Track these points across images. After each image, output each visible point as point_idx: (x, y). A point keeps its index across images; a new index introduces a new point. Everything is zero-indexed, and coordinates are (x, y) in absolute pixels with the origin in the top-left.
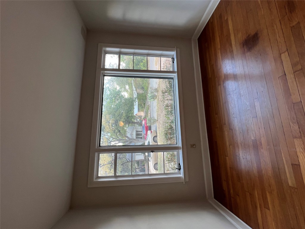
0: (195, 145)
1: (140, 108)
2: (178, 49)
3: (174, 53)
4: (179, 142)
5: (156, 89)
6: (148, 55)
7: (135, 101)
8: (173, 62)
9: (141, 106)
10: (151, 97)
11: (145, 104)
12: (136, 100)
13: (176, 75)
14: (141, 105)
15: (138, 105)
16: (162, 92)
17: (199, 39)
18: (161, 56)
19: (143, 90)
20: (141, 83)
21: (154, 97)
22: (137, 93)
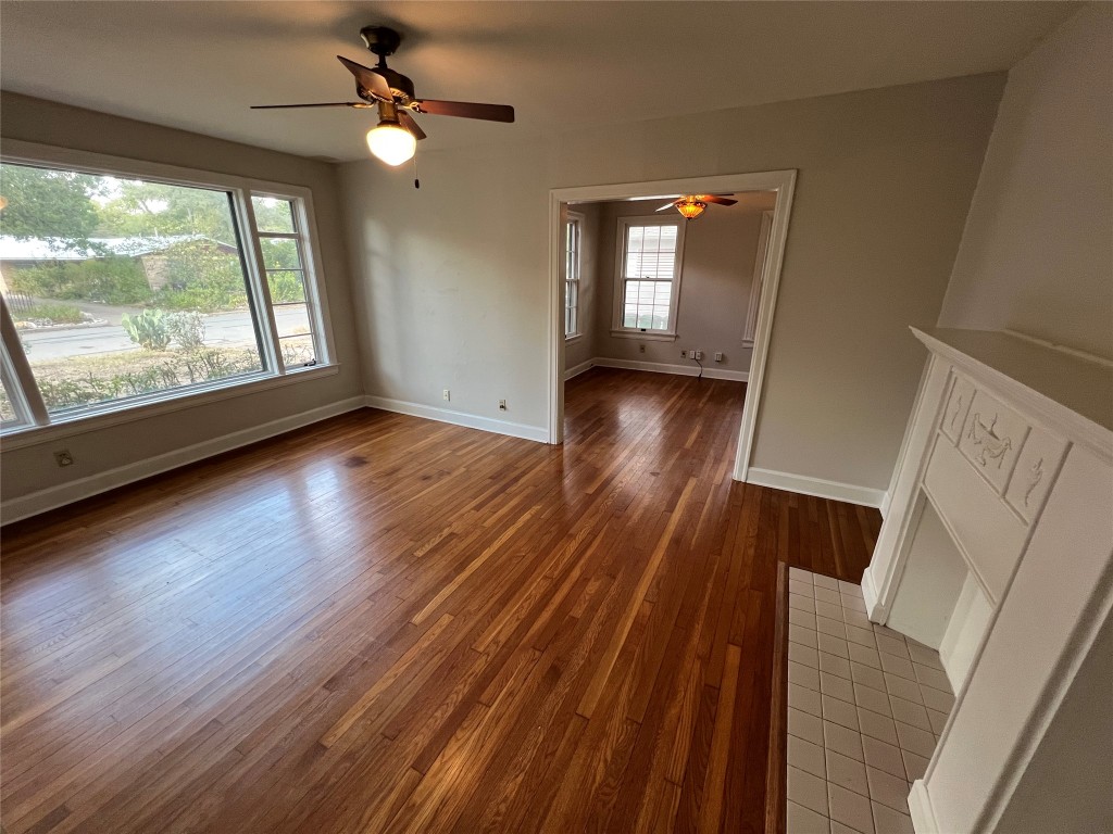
0: (71, 463)
1: (34, 270)
2: (336, 371)
3: (327, 362)
4: (61, 417)
5: (198, 342)
6: (310, 305)
7: (83, 245)
8: (306, 365)
9: (51, 276)
10: (151, 323)
11: (79, 296)
12: (91, 253)
13: (277, 373)
14: (63, 279)
15: (60, 264)
16: (213, 354)
17: (366, 409)
18: (314, 334)
19: (165, 288)
20: (203, 275)
21: (152, 337)
22: (137, 259)
